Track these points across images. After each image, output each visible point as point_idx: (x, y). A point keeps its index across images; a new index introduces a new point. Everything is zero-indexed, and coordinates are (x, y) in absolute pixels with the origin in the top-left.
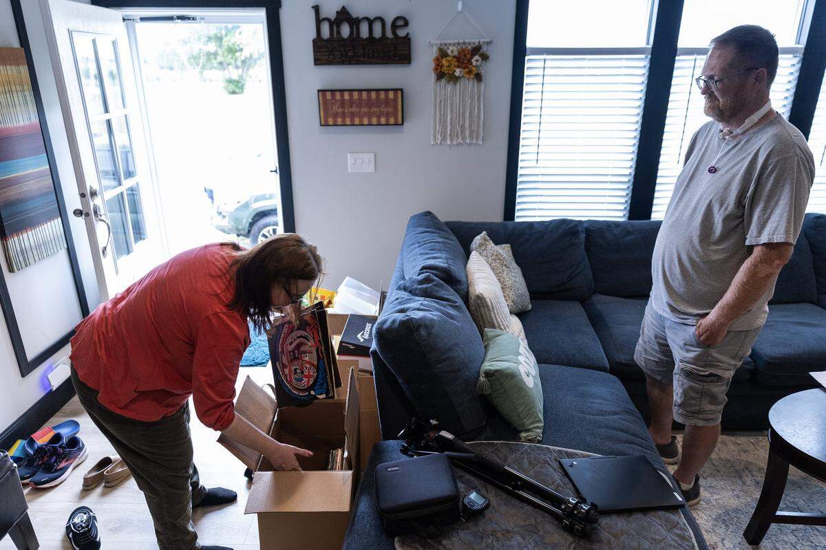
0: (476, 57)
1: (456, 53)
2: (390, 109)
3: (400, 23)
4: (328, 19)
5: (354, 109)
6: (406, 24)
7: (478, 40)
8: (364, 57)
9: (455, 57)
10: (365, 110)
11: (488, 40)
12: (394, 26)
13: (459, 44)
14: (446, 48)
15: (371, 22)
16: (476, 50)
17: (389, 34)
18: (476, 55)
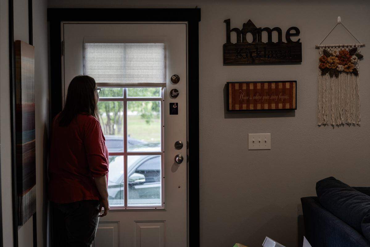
0: (354, 57)
1: (338, 53)
2: (287, 97)
3: (293, 32)
4: (236, 30)
5: (257, 97)
6: (298, 32)
7: (354, 44)
8: (265, 57)
9: (337, 56)
10: (266, 97)
11: (362, 44)
12: (288, 35)
13: (339, 47)
14: (329, 50)
15: (269, 31)
16: (354, 51)
17: (284, 40)
18: (353, 55)
